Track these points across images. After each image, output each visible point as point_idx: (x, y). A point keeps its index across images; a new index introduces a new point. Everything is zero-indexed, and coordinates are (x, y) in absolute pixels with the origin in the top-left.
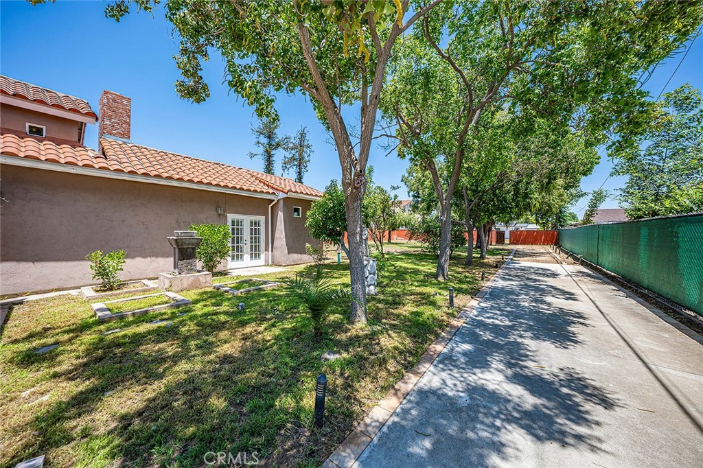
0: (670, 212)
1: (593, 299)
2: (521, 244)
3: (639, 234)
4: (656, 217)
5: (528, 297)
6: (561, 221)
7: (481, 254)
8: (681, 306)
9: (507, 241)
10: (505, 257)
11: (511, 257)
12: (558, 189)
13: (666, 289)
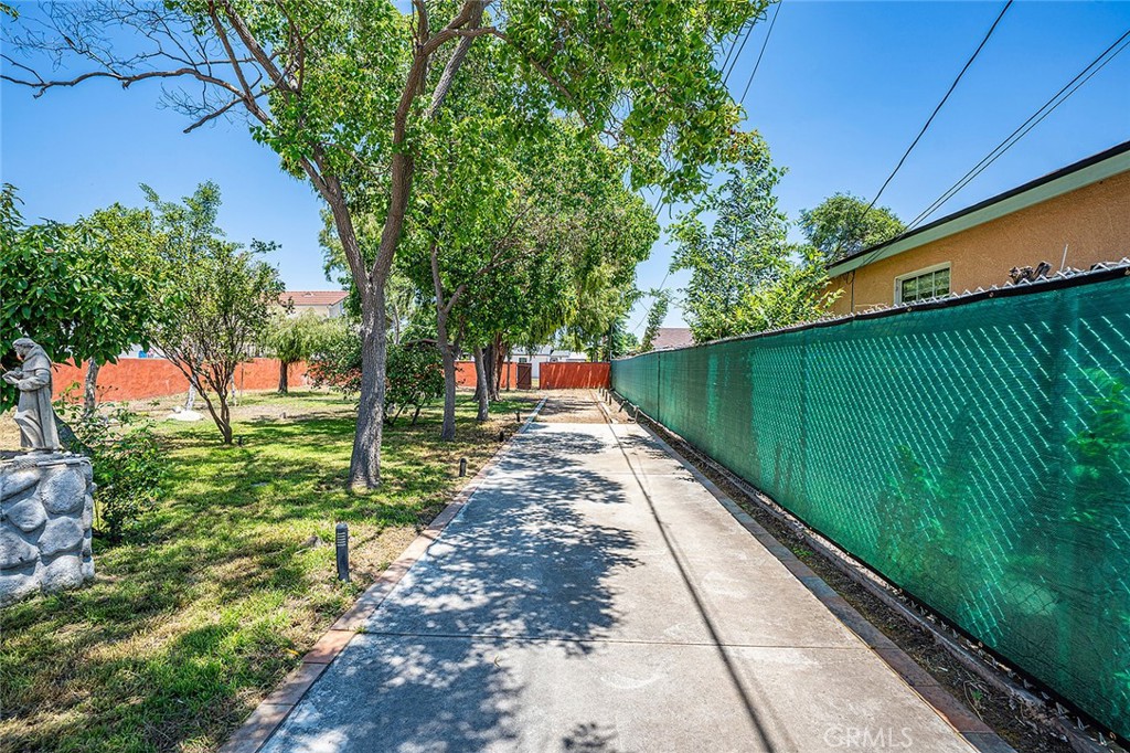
0: (743, 329)
1: (648, 494)
2: (557, 388)
3: (706, 367)
4: (727, 338)
5: (541, 508)
6: (614, 347)
7: (480, 411)
8: (756, 488)
9: (535, 383)
10: (522, 415)
11: (534, 414)
12: (607, 287)
13: (739, 461)
